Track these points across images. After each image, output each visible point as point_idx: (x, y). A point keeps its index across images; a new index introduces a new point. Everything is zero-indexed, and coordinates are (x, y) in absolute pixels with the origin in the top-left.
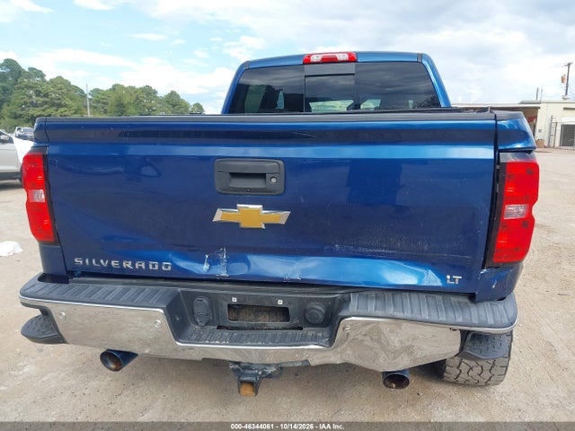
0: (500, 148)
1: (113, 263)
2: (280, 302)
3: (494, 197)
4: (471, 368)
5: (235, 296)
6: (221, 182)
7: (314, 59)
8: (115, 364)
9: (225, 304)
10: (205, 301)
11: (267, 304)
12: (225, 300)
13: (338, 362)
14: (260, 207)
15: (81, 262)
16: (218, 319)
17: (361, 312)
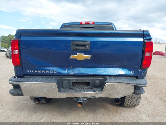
0: (144, 38)
1: (39, 71)
2: (87, 81)
3: (143, 51)
4: (131, 101)
5: (75, 79)
6: (73, 47)
7: (83, 23)
8: (38, 102)
9: (72, 82)
10: (66, 81)
11: (84, 81)
12: (72, 81)
13: (103, 97)
14: (83, 54)
15: (28, 72)
16: (69, 87)
17: (111, 81)
